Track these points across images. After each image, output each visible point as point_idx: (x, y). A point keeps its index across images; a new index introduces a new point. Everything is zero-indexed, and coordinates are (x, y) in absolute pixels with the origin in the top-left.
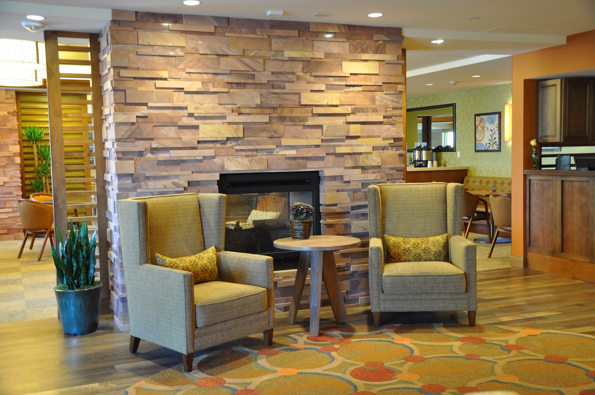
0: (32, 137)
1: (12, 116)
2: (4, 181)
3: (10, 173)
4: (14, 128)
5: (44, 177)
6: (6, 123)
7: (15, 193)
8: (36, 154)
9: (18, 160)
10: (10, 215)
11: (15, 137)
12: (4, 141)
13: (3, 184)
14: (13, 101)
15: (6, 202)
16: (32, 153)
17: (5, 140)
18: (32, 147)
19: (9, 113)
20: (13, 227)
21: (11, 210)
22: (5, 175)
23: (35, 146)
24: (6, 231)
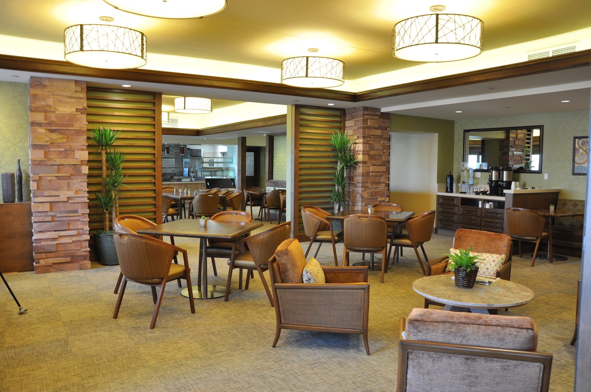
0: (102, 141)
1: (81, 113)
2: (68, 196)
3: (75, 185)
4: (83, 129)
5: (114, 191)
6: (72, 123)
7: (81, 211)
8: (104, 162)
9: (85, 170)
10: (75, 239)
11: (82, 141)
12: (70, 146)
13: (66, 200)
14: (83, 95)
15: (70, 222)
16: (100, 161)
17: (72, 144)
18: (100, 154)
19: (77, 110)
20: (78, 254)
21: (75, 232)
22: (70, 189)
23: (104, 152)
24: (69, 259)
